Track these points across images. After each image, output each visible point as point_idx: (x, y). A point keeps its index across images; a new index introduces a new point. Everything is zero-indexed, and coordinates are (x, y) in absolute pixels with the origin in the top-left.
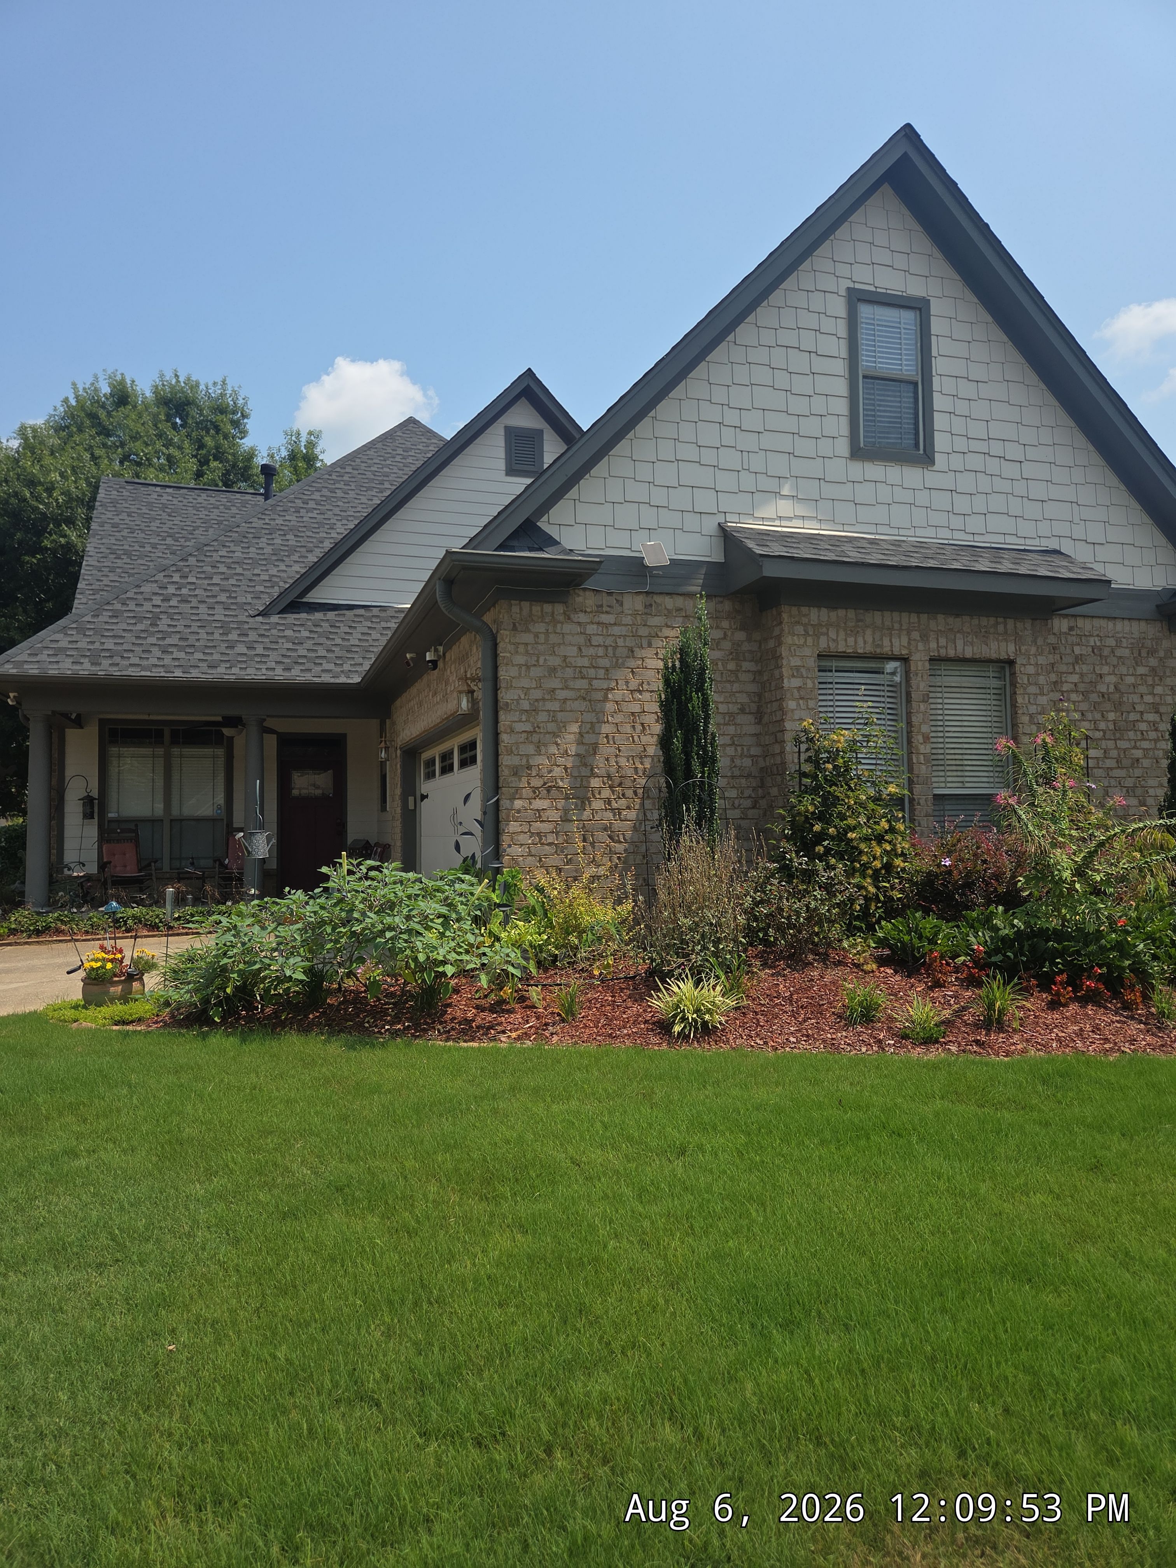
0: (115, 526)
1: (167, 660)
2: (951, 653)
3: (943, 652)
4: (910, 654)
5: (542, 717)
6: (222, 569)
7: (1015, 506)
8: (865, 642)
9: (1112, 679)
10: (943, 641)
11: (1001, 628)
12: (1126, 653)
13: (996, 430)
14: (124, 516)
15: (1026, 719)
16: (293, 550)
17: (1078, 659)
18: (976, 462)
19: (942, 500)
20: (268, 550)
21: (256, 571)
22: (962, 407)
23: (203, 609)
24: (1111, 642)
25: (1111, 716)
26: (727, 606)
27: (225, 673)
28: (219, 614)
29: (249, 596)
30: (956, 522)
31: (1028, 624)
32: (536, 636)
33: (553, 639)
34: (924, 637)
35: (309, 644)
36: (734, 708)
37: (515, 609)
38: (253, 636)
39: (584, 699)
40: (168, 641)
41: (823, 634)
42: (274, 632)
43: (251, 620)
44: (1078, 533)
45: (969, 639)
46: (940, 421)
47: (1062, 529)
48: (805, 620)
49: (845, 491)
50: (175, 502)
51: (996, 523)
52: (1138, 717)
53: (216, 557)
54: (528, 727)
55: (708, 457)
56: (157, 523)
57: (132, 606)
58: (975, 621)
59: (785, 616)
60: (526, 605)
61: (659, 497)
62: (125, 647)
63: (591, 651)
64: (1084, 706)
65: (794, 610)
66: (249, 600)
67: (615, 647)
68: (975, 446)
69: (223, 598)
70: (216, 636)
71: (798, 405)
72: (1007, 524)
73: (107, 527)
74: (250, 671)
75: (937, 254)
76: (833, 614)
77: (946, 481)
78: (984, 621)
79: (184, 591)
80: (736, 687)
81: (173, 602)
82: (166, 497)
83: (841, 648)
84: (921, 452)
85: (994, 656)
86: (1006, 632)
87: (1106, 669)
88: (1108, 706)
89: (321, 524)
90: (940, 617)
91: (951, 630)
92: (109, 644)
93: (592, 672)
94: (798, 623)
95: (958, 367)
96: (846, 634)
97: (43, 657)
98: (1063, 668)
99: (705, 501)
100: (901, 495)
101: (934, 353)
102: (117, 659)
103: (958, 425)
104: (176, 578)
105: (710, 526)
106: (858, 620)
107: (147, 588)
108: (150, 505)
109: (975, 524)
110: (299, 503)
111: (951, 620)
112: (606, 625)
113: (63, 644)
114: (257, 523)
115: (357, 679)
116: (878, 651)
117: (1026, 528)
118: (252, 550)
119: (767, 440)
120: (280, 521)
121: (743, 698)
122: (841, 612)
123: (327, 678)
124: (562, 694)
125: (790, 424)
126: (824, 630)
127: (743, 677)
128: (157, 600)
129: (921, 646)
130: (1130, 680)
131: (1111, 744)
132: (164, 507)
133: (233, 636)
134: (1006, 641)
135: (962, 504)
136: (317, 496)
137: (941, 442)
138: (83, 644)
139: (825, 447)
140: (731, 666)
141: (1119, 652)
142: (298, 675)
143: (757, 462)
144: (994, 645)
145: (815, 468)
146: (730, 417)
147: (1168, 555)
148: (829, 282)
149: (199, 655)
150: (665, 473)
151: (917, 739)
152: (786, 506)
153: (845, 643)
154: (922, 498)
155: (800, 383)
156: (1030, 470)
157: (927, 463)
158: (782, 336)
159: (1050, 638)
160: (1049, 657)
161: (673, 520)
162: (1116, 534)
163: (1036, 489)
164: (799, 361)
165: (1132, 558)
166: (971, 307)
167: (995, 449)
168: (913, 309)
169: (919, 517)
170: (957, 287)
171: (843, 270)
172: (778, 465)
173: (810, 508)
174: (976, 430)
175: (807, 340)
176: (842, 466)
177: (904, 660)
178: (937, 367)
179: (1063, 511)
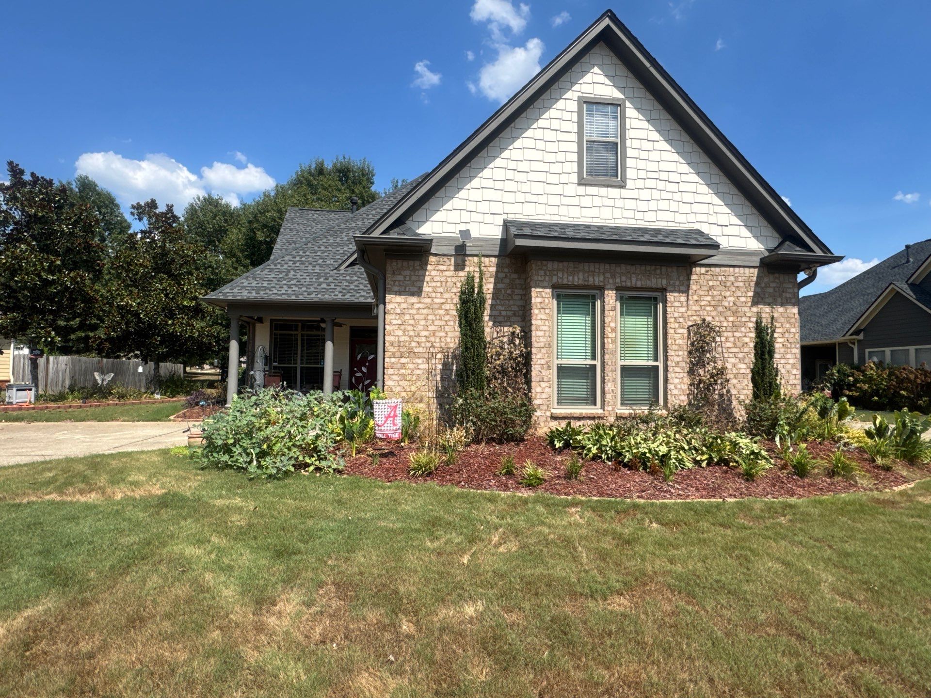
0: (291, 230)
2: (629, 285)
3: (624, 284)
4: (605, 285)
5: (407, 317)
6: (323, 248)
7: (674, 206)
8: (579, 279)
9: (732, 299)
10: (624, 278)
11: (658, 272)
12: (741, 284)
13: (664, 166)
14: (296, 225)
15: (672, 320)
17: (711, 288)
18: (650, 183)
19: (631, 204)
21: (338, 249)
22: (644, 155)
23: (310, 267)
24: (732, 279)
25: (731, 319)
26: (507, 261)
27: (314, 297)
28: (317, 269)
29: (332, 261)
30: (639, 216)
31: (675, 269)
32: (405, 277)
33: (414, 278)
34: (613, 276)
35: (356, 283)
36: (510, 313)
37: (394, 264)
38: (331, 279)
39: (429, 308)
40: (292, 282)
41: (554, 275)
42: (341, 277)
43: (331, 272)
44: (712, 219)
45: (639, 277)
46: (630, 163)
47: (701, 218)
48: (545, 268)
49: (575, 201)
50: (320, 218)
51: (662, 216)
52: (747, 319)
53: (321, 242)
54: (399, 322)
55: (499, 185)
56: (310, 228)
57: (279, 266)
58: (643, 268)
59: (534, 266)
60: (400, 262)
61: (471, 206)
62: (272, 285)
63: (434, 284)
64: (714, 314)
65: (539, 263)
66: (332, 263)
67: (446, 282)
68: (651, 175)
69: (320, 262)
70: (314, 280)
71: (550, 157)
72: (669, 216)
73: (287, 230)
74: (326, 296)
75: (630, 75)
76: (561, 265)
77: (634, 194)
78: (648, 268)
79: (303, 259)
80: (511, 303)
81: (298, 264)
82: (316, 216)
83: (565, 282)
84: (619, 179)
85: (654, 286)
86: (661, 274)
87: (728, 294)
88: (729, 313)
90: (623, 266)
91: (629, 272)
93: (434, 295)
94: (541, 269)
95: (642, 134)
96: (568, 275)
97: (235, 290)
98: (702, 293)
99: (497, 208)
100: (607, 202)
101: (628, 127)
102: (268, 291)
103: (642, 164)
104: (301, 253)
105: (500, 221)
106: (575, 268)
108: (308, 220)
109: (650, 216)
110: (364, 216)
111: (629, 267)
112: (442, 271)
113: (245, 284)
114: (343, 226)
116: (586, 283)
117: (680, 218)
118: (338, 239)
119: (532, 176)
120: (354, 225)
121: (515, 308)
122: (566, 264)
123: (362, 300)
124: (417, 306)
125: (545, 167)
126: (555, 273)
127: (516, 297)
128: (290, 264)
129: (611, 281)
130: (743, 299)
131: (730, 334)
132: (315, 220)
133: (322, 280)
134: (662, 278)
135: (643, 206)
136: (374, 212)
137: (630, 173)
138: (254, 285)
139: (564, 178)
140: (509, 291)
141: (736, 284)
142: (348, 298)
143: (526, 187)
144: (654, 281)
145: (558, 189)
146: (512, 165)
147: (768, 231)
148: (568, 95)
149: (304, 289)
150: (475, 195)
151: (608, 330)
152: (541, 209)
153: (567, 279)
154: (619, 203)
155: (551, 147)
156: (683, 187)
157: (622, 186)
158: (541, 123)
159: (694, 277)
160: (693, 287)
161: (480, 218)
162: (735, 220)
163: (688, 197)
164: (550, 135)
165: (745, 232)
166: (650, 102)
167: (664, 176)
168: (616, 105)
169: (617, 213)
170: (642, 92)
171: (576, 87)
172: (538, 188)
173: (554, 210)
174: (653, 166)
175: (555, 124)
176: (573, 189)
177: (601, 289)
178: (630, 134)
179: (704, 208)
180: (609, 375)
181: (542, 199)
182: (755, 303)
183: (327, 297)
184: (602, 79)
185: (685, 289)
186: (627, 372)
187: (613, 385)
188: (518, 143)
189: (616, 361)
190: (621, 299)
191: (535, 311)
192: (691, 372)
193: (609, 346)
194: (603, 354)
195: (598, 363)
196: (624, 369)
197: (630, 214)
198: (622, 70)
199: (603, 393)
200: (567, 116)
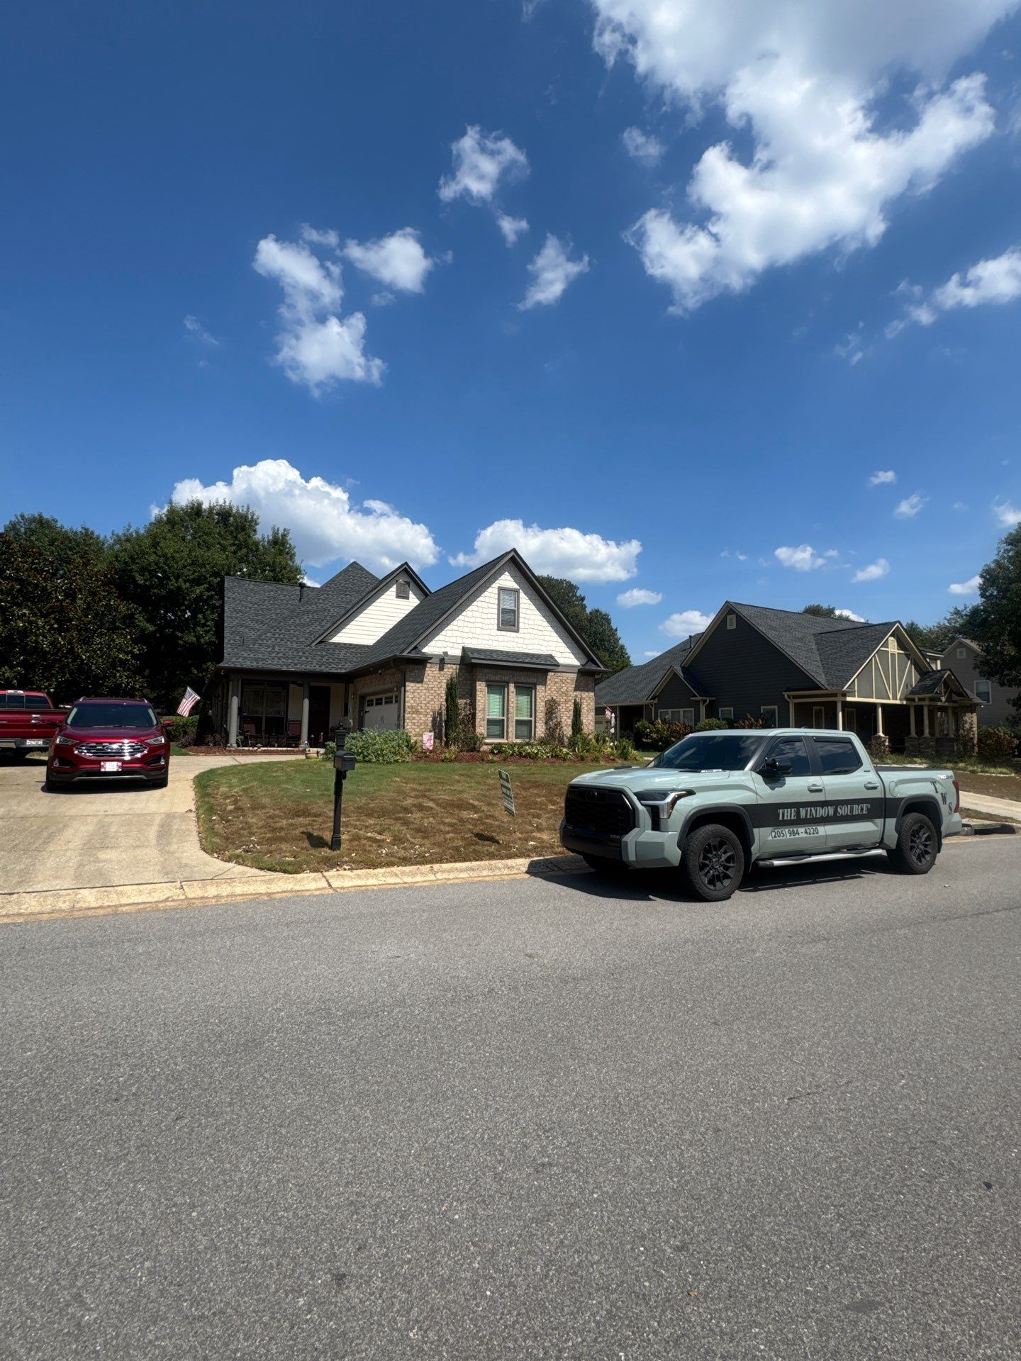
0: (234, 599)
1: (280, 662)
2: (520, 682)
3: (518, 682)
4: (509, 681)
5: (416, 694)
7: (541, 642)
8: (498, 678)
9: (565, 688)
10: (518, 679)
11: (533, 676)
12: (570, 681)
13: (536, 622)
14: (236, 594)
15: (538, 698)
16: (316, 620)
17: (556, 682)
18: (530, 631)
19: (521, 641)
20: (308, 620)
22: (527, 616)
23: (289, 643)
24: (565, 678)
25: (564, 698)
26: (463, 668)
27: (300, 668)
28: (295, 645)
29: (304, 639)
30: (525, 646)
31: (540, 675)
32: (415, 673)
33: (420, 674)
34: (513, 678)
35: (326, 658)
36: (466, 693)
37: (410, 667)
38: (307, 654)
39: (426, 690)
40: (280, 655)
41: (487, 677)
42: (314, 652)
43: (305, 648)
44: (557, 649)
45: (525, 679)
46: (521, 620)
47: (553, 648)
48: (483, 673)
49: (496, 638)
52: (571, 698)
54: (412, 696)
55: (461, 629)
56: (250, 598)
57: (265, 642)
58: (527, 674)
59: (478, 672)
60: (413, 667)
61: (447, 639)
63: (429, 678)
64: (557, 695)
65: (480, 671)
67: (436, 677)
68: (530, 627)
69: (295, 639)
70: (295, 654)
71: (484, 616)
72: (538, 647)
73: (231, 599)
75: (522, 577)
76: (490, 672)
77: (523, 636)
78: (529, 674)
79: (281, 636)
80: (467, 687)
81: (279, 640)
83: (492, 680)
84: (516, 628)
85: (531, 683)
87: (563, 685)
88: (563, 695)
89: (325, 610)
90: (518, 674)
91: (520, 676)
92: (261, 656)
93: (431, 683)
94: (481, 674)
95: (526, 606)
96: (493, 676)
97: (240, 660)
98: (552, 685)
99: (459, 640)
100: (510, 639)
101: (521, 602)
103: (526, 621)
104: (278, 631)
105: (461, 647)
106: (496, 674)
107: (269, 635)
108: (246, 589)
109: (530, 647)
111: (520, 674)
112: (434, 671)
113: (246, 655)
115: (344, 671)
116: (501, 680)
117: (543, 648)
119: (476, 625)
121: (469, 690)
122: (492, 672)
124: (421, 688)
125: (482, 621)
126: (487, 674)
127: (469, 685)
128: (273, 640)
129: (512, 680)
130: (569, 688)
131: (563, 705)
132: (251, 591)
133: (301, 654)
134: (534, 680)
135: (526, 642)
137: (521, 625)
138: (252, 656)
139: (491, 627)
140: (464, 682)
141: (567, 681)
142: (324, 669)
143: (473, 630)
144: (531, 680)
145: (488, 632)
146: (467, 619)
147: (582, 655)
148: (494, 585)
149: (290, 661)
150: (449, 633)
151: (510, 702)
152: (480, 641)
153: (493, 678)
154: (516, 640)
155: (485, 611)
156: (545, 633)
157: (517, 631)
158: (480, 599)
159: (549, 677)
160: (548, 682)
161: (451, 645)
162: (568, 650)
163: (547, 638)
164: (485, 605)
165: (572, 656)
166: (531, 591)
167: (536, 627)
168: (516, 591)
169: (515, 645)
170: (527, 585)
171: (497, 582)
172: (479, 631)
173: (486, 642)
174: (531, 622)
175: (487, 600)
176: (495, 632)
177: (508, 683)
178: (521, 606)
179: (554, 644)
180: (510, 724)
181: (481, 637)
182: (575, 690)
183: (309, 668)
184: (510, 578)
185: (544, 683)
186: (519, 723)
187: (512, 729)
188: (470, 608)
189: (514, 717)
190: (516, 687)
191: (478, 693)
192: (546, 723)
193: (511, 710)
194: (508, 714)
195: (505, 718)
196: (517, 721)
197: (521, 645)
198: (519, 574)
199: (507, 732)
200: (492, 595)
